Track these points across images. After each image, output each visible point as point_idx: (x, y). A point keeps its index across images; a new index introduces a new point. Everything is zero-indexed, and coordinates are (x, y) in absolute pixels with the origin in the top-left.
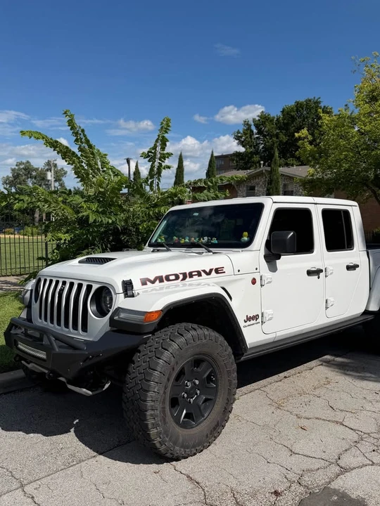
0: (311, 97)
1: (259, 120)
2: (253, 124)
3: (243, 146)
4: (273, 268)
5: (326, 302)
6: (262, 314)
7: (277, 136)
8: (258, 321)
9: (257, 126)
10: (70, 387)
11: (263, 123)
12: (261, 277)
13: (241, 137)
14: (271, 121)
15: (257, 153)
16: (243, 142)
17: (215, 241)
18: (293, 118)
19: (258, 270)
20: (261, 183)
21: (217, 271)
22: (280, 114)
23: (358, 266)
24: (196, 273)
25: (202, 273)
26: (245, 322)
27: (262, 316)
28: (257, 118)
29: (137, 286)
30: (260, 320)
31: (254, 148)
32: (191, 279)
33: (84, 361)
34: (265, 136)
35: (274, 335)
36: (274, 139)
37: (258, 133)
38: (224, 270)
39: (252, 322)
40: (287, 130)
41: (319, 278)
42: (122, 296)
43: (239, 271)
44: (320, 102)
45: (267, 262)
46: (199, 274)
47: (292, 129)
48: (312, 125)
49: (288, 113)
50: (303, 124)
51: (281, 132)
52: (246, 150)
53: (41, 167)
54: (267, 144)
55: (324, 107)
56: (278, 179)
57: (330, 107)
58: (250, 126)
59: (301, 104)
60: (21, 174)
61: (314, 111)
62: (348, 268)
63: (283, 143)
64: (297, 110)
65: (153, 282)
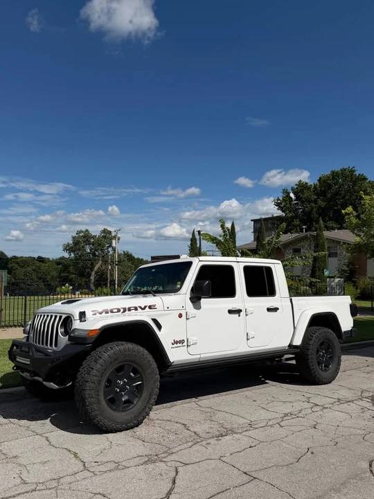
0: (346, 167)
2: (291, 191)
3: (283, 211)
4: (198, 307)
5: (247, 335)
6: (187, 339)
7: (315, 202)
8: (183, 344)
9: (295, 193)
10: (44, 383)
11: (302, 191)
12: (187, 313)
13: (281, 203)
14: (309, 188)
15: (296, 217)
16: (282, 208)
17: (161, 289)
18: (330, 186)
19: (184, 308)
20: (306, 246)
21: (150, 307)
22: (316, 182)
23: (278, 309)
24: (134, 308)
25: (139, 308)
26: (172, 344)
27: (187, 341)
28: (296, 187)
29: (89, 315)
30: (185, 344)
31: (294, 212)
32: (129, 312)
33: (52, 363)
34: (303, 202)
35: (199, 356)
36: (313, 205)
37: (296, 200)
38: (156, 307)
39: (178, 345)
40: (325, 196)
41: (239, 316)
42: (78, 321)
43: (168, 308)
44: (354, 171)
45: (192, 302)
46: (136, 309)
47: (329, 195)
48: (348, 191)
49: (324, 181)
50: (339, 191)
51: (318, 198)
52: (286, 214)
53: (98, 234)
54: (306, 209)
55: (359, 175)
56: (324, 243)
57: (365, 175)
58: (289, 193)
59: (337, 173)
60: (81, 242)
61: (349, 179)
62: (269, 310)
63: (322, 208)
64: (333, 178)
65: (101, 313)
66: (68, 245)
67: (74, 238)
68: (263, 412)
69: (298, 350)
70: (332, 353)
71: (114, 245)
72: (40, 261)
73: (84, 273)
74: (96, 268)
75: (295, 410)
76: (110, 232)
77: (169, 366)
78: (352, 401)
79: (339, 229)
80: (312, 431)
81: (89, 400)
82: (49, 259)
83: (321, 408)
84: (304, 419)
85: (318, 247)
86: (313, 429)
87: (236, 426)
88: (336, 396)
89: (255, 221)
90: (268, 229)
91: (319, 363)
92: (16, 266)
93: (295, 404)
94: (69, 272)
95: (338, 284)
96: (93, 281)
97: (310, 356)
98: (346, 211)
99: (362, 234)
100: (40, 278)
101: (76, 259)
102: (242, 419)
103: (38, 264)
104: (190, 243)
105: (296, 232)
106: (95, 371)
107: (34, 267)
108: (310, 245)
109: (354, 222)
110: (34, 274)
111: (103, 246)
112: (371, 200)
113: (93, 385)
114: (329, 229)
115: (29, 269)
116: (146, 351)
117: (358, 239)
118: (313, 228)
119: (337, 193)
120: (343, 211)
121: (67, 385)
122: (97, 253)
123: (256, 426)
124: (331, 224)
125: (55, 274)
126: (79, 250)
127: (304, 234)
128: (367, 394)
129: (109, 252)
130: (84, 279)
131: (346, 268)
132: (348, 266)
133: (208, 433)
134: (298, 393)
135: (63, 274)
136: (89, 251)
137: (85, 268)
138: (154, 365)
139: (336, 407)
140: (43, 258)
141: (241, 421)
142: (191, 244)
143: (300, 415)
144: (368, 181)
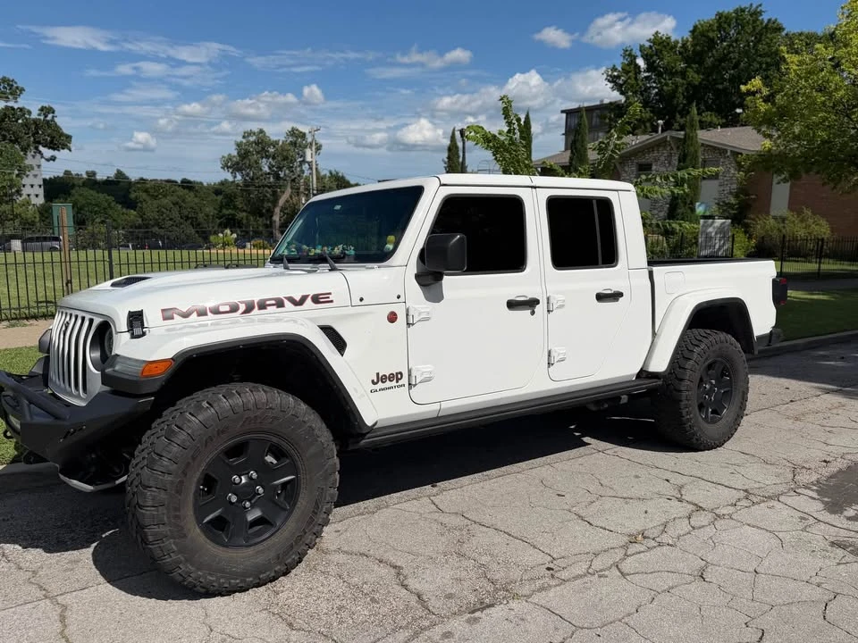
0: (745, 5)
1: (651, 47)
2: (639, 53)
3: (622, 93)
4: (435, 295)
5: (549, 356)
6: (410, 371)
7: (683, 74)
8: (400, 382)
9: (646, 58)
11: (658, 53)
12: (407, 310)
13: (618, 77)
14: (672, 48)
15: (646, 104)
16: (621, 86)
17: (351, 250)
18: (711, 44)
19: (402, 299)
20: (662, 158)
21: (316, 299)
22: (687, 35)
23: (621, 295)
24: (273, 302)
25: (286, 302)
26: (373, 383)
27: (410, 375)
28: (647, 44)
30: (405, 381)
31: (642, 94)
32: (263, 311)
33: (65, 437)
34: (660, 75)
35: (436, 407)
36: (679, 80)
37: (648, 70)
38: (331, 298)
39: (388, 384)
40: (701, 63)
41: (533, 313)
42: (128, 335)
43: (361, 300)
44: (760, 13)
45: (421, 285)
46: (280, 304)
47: (709, 61)
48: (746, 53)
49: (703, 34)
50: (729, 53)
51: (689, 66)
52: (627, 98)
53: (282, 139)
54: (665, 88)
55: (769, 20)
56: (696, 151)
57: (779, 21)
58: (635, 57)
59: (726, 18)
60: (252, 151)
61: (749, 29)
62: (601, 297)
63: (695, 87)
64: (720, 28)
65: (186, 315)
66: (230, 158)
67: (239, 145)
68: (579, 527)
69: (660, 383)
70: (730, 384)
71: (309, 158)
72: (184, 187)
73: (261, 210)
74: (281, 202)
75: (651, 524)
76: (303, 135)
77: (363, 436)
78: (776, 497)
79: (724, 126)
80: (696, 587)
81: (156, 529)
82: (201, 183)
83: (710, 516)
84: (676, 553)
85: (685, 160)
86: (700, 583)
87: (516, 574)
88: (739, 483)
89: (569, 113)
90: (593, 129)
91: (701, 407)
92: (144, 196)
93: (650, 506)
94: (235, 208)
95: (721, 230)
96: (278, 224)
97: (684, 394)
98: (749, 86)
99: (776, 134)
100: (187, 218)
101: (246, 184)
102: (531, 551)
103: (181, 192)
104: (446, 155)
105: (644, 132)
106: (165, 462)
107: (175, 199)
108: (670, 155)
109: (763, 110)
110: (176, 210)
111: (292, 162)
112: (801, 63)
113: (163, 495)
114: (705, 126)
115: (165, 201)
116: (303, 406)
117: (768, 143)
118: (676, 126)
119: (724, 58)
120: (743, 88)
121: (117, 482)
122: (282, 175)
123: (564, 575)
124: (708, 117)
125: (210, 210)
126: (250, 167)
127: (659, 135)
128: (804, 478)
129: (303, 172)
130: (261, 221)
131: (733, 200)
132: (737, 196)
133: (450, 596)
134: (655, 471)
135: (225, 211)
136: (266, 169)
137: (263, 201)
138: (325, 436)
139: (743, 515)
140: (189, 182)
141: (532, 557)
142: (449, 158)
143: (665, 538)
144: (783, 34)
